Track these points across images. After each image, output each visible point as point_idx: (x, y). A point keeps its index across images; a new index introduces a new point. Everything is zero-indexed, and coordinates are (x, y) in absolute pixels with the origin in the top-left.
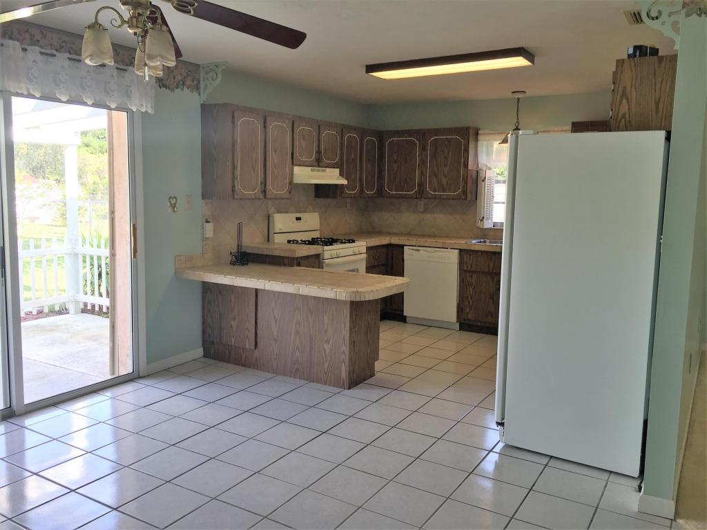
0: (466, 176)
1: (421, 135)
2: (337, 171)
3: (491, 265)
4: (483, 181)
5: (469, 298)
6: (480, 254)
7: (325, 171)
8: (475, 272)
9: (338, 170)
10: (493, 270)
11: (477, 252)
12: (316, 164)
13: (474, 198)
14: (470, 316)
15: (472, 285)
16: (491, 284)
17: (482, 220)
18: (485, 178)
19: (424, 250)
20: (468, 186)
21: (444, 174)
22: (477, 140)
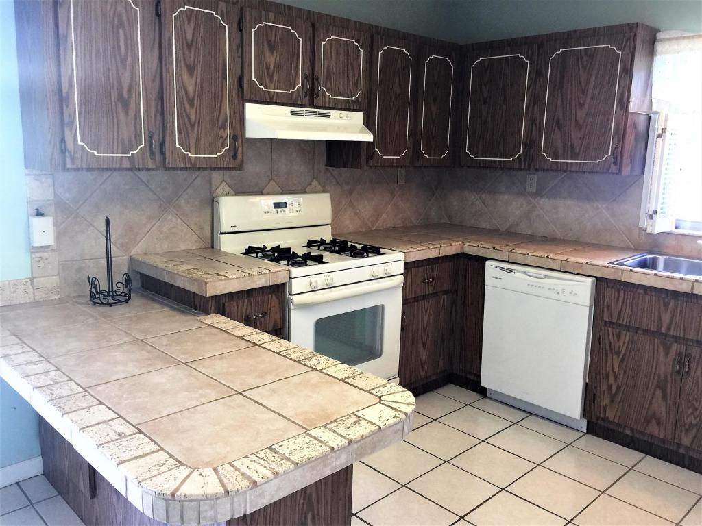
0: (622, 125)
1: (535, 47)
2: (359, 117)
3: (666, 318)
4: (660, 136)
5: (611, 379)
6: (641, 291)
7: (328, 115)
8: (628, 328)
9: (361, 114)
10: (669, 329)
11: (635, 286)
12: (307, 100)
13: (637, 171)
14: (610, 414)
15: (618, 353)
16: (662, 358)
17: (651, 217)
18: (664, 130)
19: (524, 273)
20: (626, 147)
21: (577, 123)
22: (651, 53)
